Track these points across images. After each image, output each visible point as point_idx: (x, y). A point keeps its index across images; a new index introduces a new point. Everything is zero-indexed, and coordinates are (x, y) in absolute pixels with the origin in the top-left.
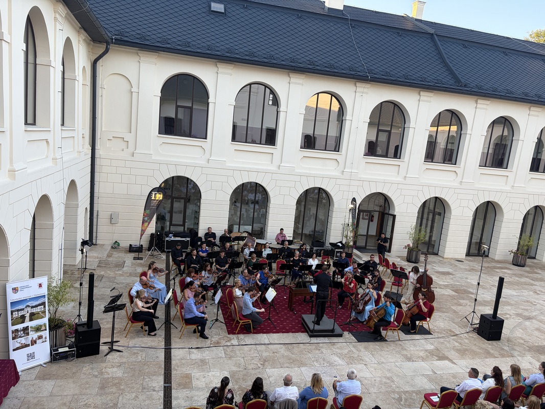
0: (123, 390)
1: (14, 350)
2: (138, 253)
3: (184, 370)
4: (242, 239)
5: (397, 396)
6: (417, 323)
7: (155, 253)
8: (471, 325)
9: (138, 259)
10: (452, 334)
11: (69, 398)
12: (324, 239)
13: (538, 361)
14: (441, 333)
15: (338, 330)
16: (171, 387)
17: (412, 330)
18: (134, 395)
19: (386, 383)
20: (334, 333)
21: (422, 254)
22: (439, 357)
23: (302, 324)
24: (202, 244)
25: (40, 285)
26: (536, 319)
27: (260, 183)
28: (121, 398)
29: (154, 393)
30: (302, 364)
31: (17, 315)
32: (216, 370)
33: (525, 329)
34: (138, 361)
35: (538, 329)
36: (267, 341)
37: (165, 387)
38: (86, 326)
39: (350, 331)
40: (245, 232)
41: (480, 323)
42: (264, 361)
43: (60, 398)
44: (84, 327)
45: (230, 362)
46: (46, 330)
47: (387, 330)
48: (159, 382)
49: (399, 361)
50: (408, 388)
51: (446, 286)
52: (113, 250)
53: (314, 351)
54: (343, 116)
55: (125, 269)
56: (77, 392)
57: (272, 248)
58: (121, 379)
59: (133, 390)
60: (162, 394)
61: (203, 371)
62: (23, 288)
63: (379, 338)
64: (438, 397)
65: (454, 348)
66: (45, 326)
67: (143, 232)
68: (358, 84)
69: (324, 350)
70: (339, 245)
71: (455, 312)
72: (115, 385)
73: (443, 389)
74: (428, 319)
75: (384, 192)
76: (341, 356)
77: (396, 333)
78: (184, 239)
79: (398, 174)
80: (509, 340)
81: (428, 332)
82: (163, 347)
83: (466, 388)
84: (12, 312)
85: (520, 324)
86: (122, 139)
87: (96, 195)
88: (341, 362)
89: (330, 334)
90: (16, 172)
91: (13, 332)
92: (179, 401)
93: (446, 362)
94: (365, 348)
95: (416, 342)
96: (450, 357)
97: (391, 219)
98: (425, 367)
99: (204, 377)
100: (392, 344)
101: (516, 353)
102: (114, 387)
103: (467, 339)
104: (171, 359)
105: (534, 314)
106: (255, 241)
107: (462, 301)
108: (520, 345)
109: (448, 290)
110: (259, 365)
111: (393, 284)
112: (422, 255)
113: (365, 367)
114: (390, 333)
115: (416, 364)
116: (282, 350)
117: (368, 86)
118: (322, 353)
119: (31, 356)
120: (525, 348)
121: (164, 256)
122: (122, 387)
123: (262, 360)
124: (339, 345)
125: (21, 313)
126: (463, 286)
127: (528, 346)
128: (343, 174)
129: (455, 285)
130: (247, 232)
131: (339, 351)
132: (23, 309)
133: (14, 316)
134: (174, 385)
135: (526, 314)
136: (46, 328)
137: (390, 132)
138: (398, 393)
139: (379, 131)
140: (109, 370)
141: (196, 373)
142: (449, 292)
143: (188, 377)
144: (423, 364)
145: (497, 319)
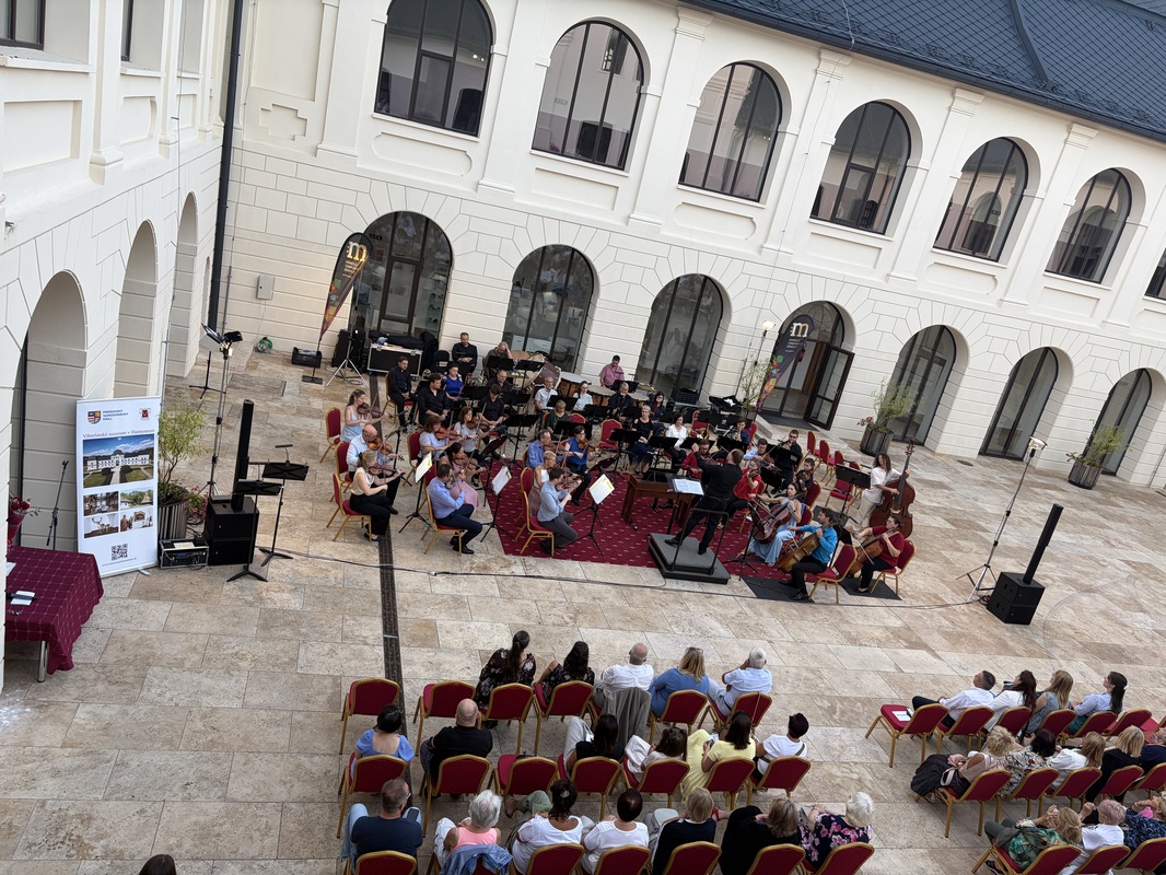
0: (306, 635)
1: (87, 536)
2: (312, 369)
3: (421, 611)
4: (534, 366)
5: (826, 704)
6: (876, 575)
7: (349, 373)
8: (978, 589)
9: (312, 382)
10: (939, 603)
11: (202, 640)
12: (698, 387)
13: (1097, 671)
14: (917, 599)
15: (720, 571)
16: (397, 641)
17: (862, 587)
18: (327, 647)
19: (806, 679)
20: (713, 576)
21: (893, 440)
22: (910, 642)
23: (650, 550)
24: (451, 367)
25: (145, 414)
26: (1102, 593)
27: (582, 250)
28: (302, 650)
29: (366, 648)
30: (649, 627)
31: (95, 468)
32: (482, 619)
33: (1079, 610)
34: (329, 584)
35: (1104, 613)
36: (580, 576)
37: (385, 639)
38: (229, 505)
39: (743, 576)
40: (540, 352)
41: (996, 589)
42: (577, 613)
43: (183, 637)
44: (225, 507)
45: (509, 606)
46: (151, 503)
47: (815, 582)
48: (374, 628)
49: (835, 641)
50: (847, 692)
51: (935, 511)
52: (258, 354)
53: (672, 605)
54: (779, 123)
55: (286, 398)
56: (217, 629)
57: (592, 394)
58: (299, 615)
59: (324, 638)
60: (380, 651)
61: (459, 618)
62: (110, 414)
63: (800, 597)
64: (908, 714)
65: (939, 630)
66: (151, 495)
67: (326, 324)
68: (825, 55)
69: (691, 606)
70: (728, 404)
71: (947, 561)
72: (289, 624)
73: (917, 702)
74: (898, 570)
75: (840, 302)
76: (723, 620)
77: (832, 589)
78: (409, 351)
79: (875, 267)
80: (1045, 626)
81: (893, 595)
82: (378, 564)
83: (964, 703)
84: (86, 460)
85: (1070, 599)
86: (293, 113)
87: (228, 231)
88: (722, 631)
89: (704, 575)
90: (106, 167)
91: (85, 500)
92: (414, 668)
93: (922, 654)
94: (770, 610)
95: (870, 610)
96: (931, 644)
97: (843, 360)
98: (883, 657)
99: (461, 630)
100: (822, 608)
101: (1056, 653)
102: (288, 629)
103: (965, 614)
104: (393, 589)
105: (1100, 583)
106: (558, 374)
107: (962, 543)
108: (1067, 638)
109: (937, 518)
110: (568, 620)
111: (832, 495)
112: (892, 443)
113: (769, 646)
114: (820, 588)
115: (866, 651)
116: (611, 595)
117: (846, 61)
118: (687, 609)
119: (119, 552)
120: (1075, 645)
121: (365, 383)
122: (303, 630)
123: (572, 610)
124: (720, 599)
125: (103, 465)
126: (968, 513)
127: (1081, 643)
128: (760, 253)
129: (952, 510)
130: (544, 354)
131: (720, 611)
132: (108, 458)
133: (89, 468)
134: (402, 638)
135: (1085, 581)
136: (152, 499)
137: (871, 173)
138: (829, 698)
139: (850, 166)
140: (276, 596)
141: (443, 621)
142: (938, 522)
143: (431, 626)
144: (879, 651)
145: (1032, 585)
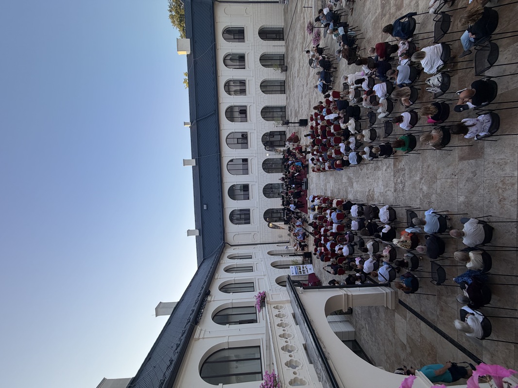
1: (308, 273)
25: (292, 268)
27: (263, 188)
46: (304, 266)
67: (282, 228)
68: (222, 156)
75: (261, 137)
79: (254, 132)
84: (298, 274)
86: (254, 236)
91: (303, 273)
117: (222, 152)
119: (310, 269)
128: (256, 156)
132: (298, 271)
137: (238, 139)
139: (238, 143)
142: (296, 119)
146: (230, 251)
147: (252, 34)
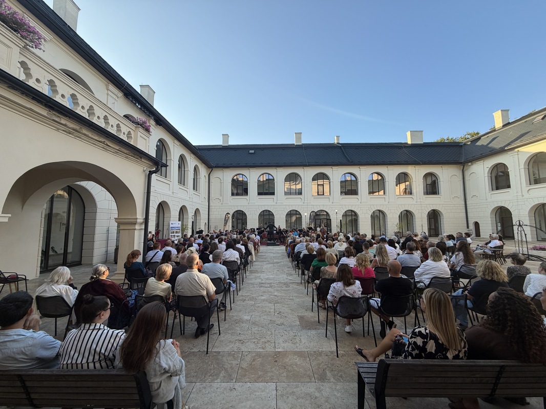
25: (179, 224)
27: (270, 210)
62: (175, 223)
68: (305, 168)
75: (326, 210)
79: (329, 201)
84: (171, 230)
86: (218, 199)
87: (210, 219)
89: (275, 245)
117: (309, 168)
128: (304, 203)
132: (174, 230)
139: (318, 185)
146: (203, 171)
147: (433, 202)
